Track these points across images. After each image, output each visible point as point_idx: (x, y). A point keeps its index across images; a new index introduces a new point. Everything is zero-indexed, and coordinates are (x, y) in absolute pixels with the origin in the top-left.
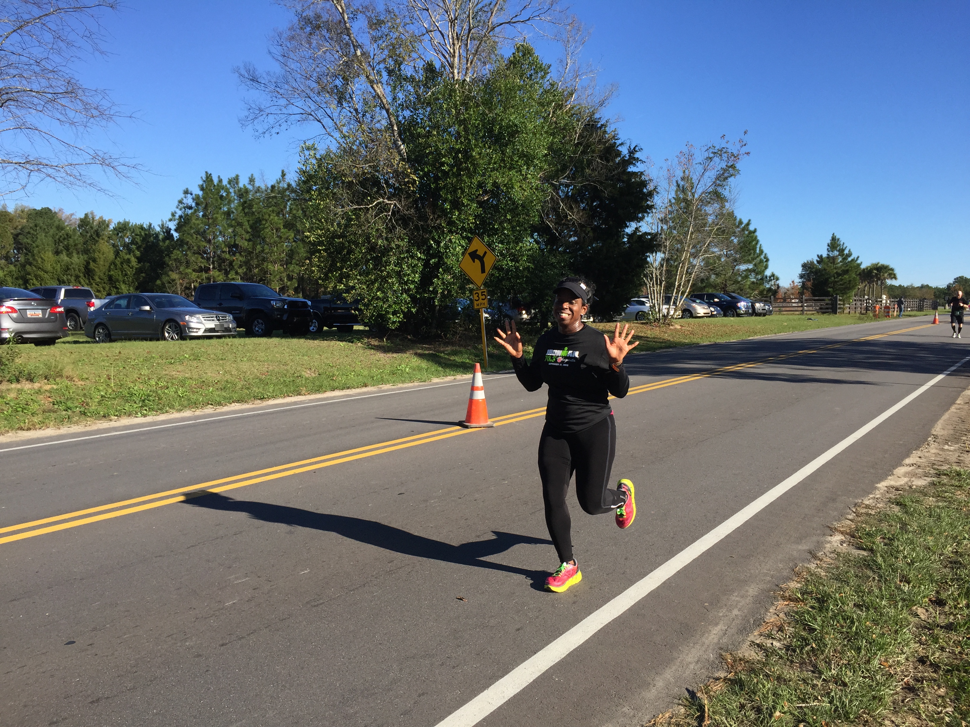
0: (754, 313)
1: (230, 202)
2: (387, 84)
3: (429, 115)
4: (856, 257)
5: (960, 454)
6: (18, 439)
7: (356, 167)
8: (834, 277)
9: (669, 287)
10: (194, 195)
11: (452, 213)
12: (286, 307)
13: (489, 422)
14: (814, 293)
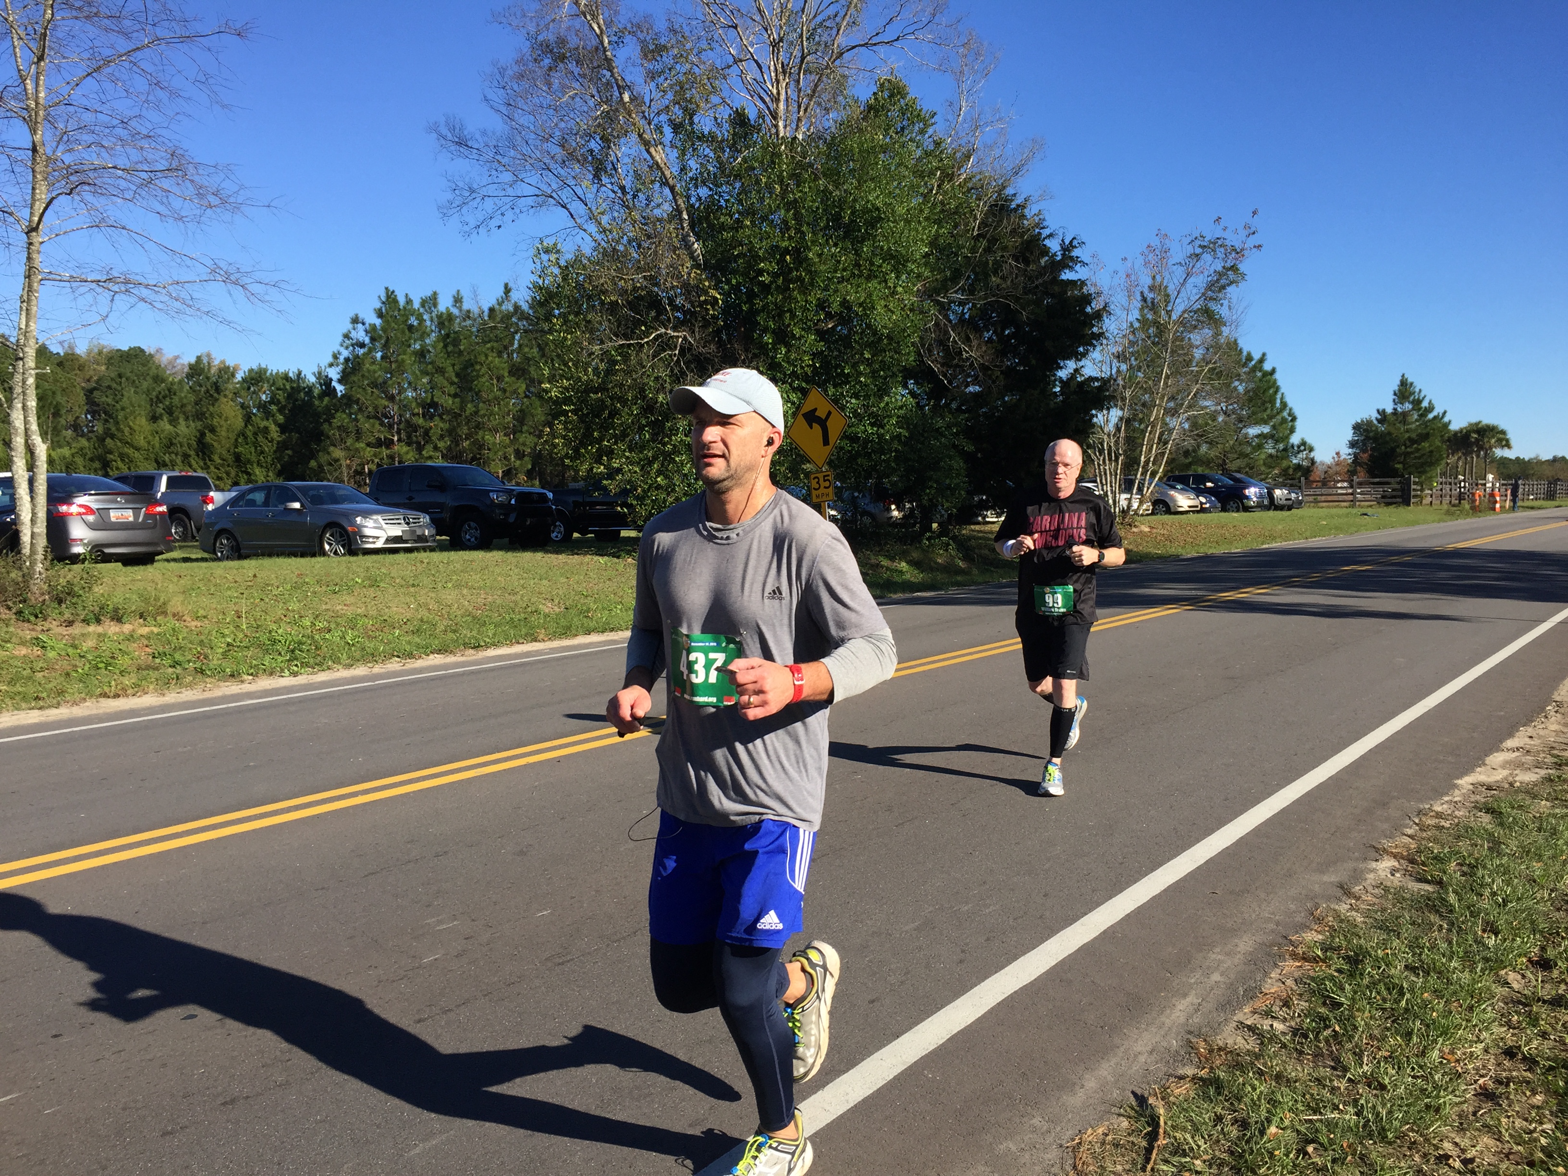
0: (1272, 505)
1: (424, 334)
2: (672, 146)
3: (739, 194)
4: (1442, 411)
6: (101, 711)
7: (622, 278)
8: (1405, 445)
9: (1131, 464)
10: (367, 325)
11: (775, 350)
12: (513, 502)
14: (1371, 473)
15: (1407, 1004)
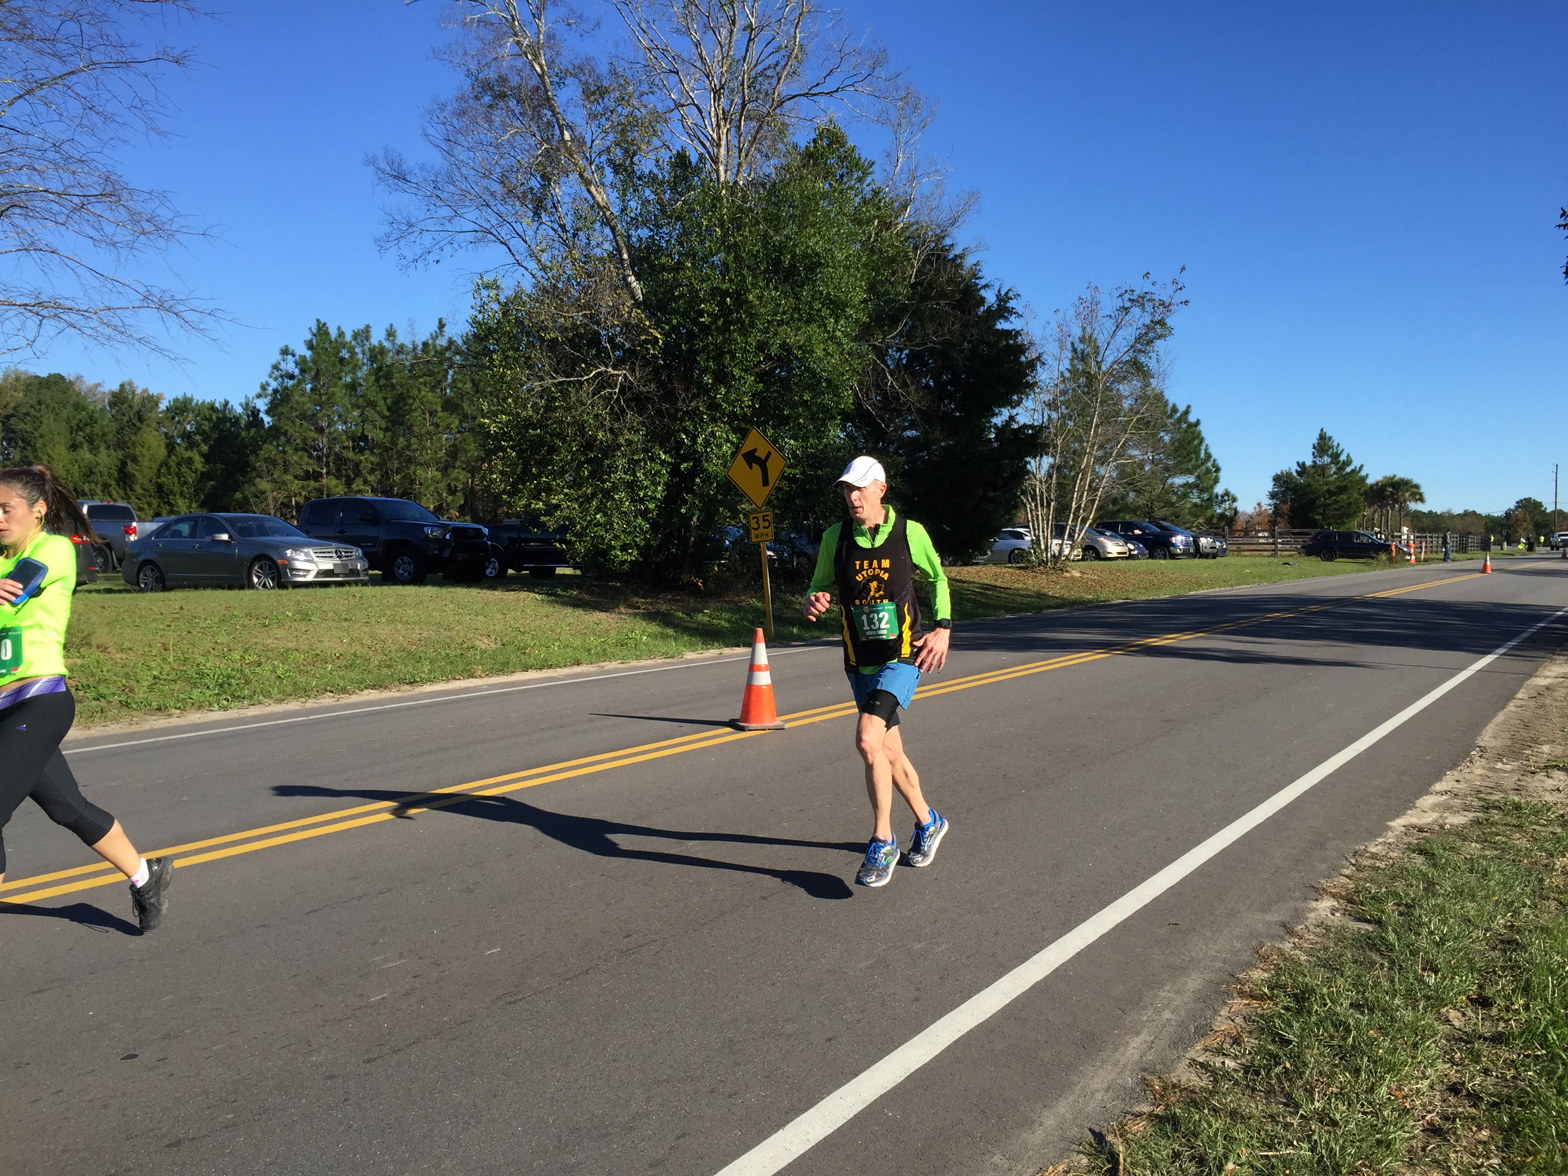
0: (1197, 553)
1: (356, 367)
2: (612, 187)
3: (680, 236)
4: (1358, 466)
5: (1520, 777)
7: (562, 316)
8: (1324, 497)
9: (1062, 510)
10: (297, 357)
11: (715, 391)
12: (448, 537)
13: (778, 722)
14: (1293, 523)
15: (1354, 1041)
